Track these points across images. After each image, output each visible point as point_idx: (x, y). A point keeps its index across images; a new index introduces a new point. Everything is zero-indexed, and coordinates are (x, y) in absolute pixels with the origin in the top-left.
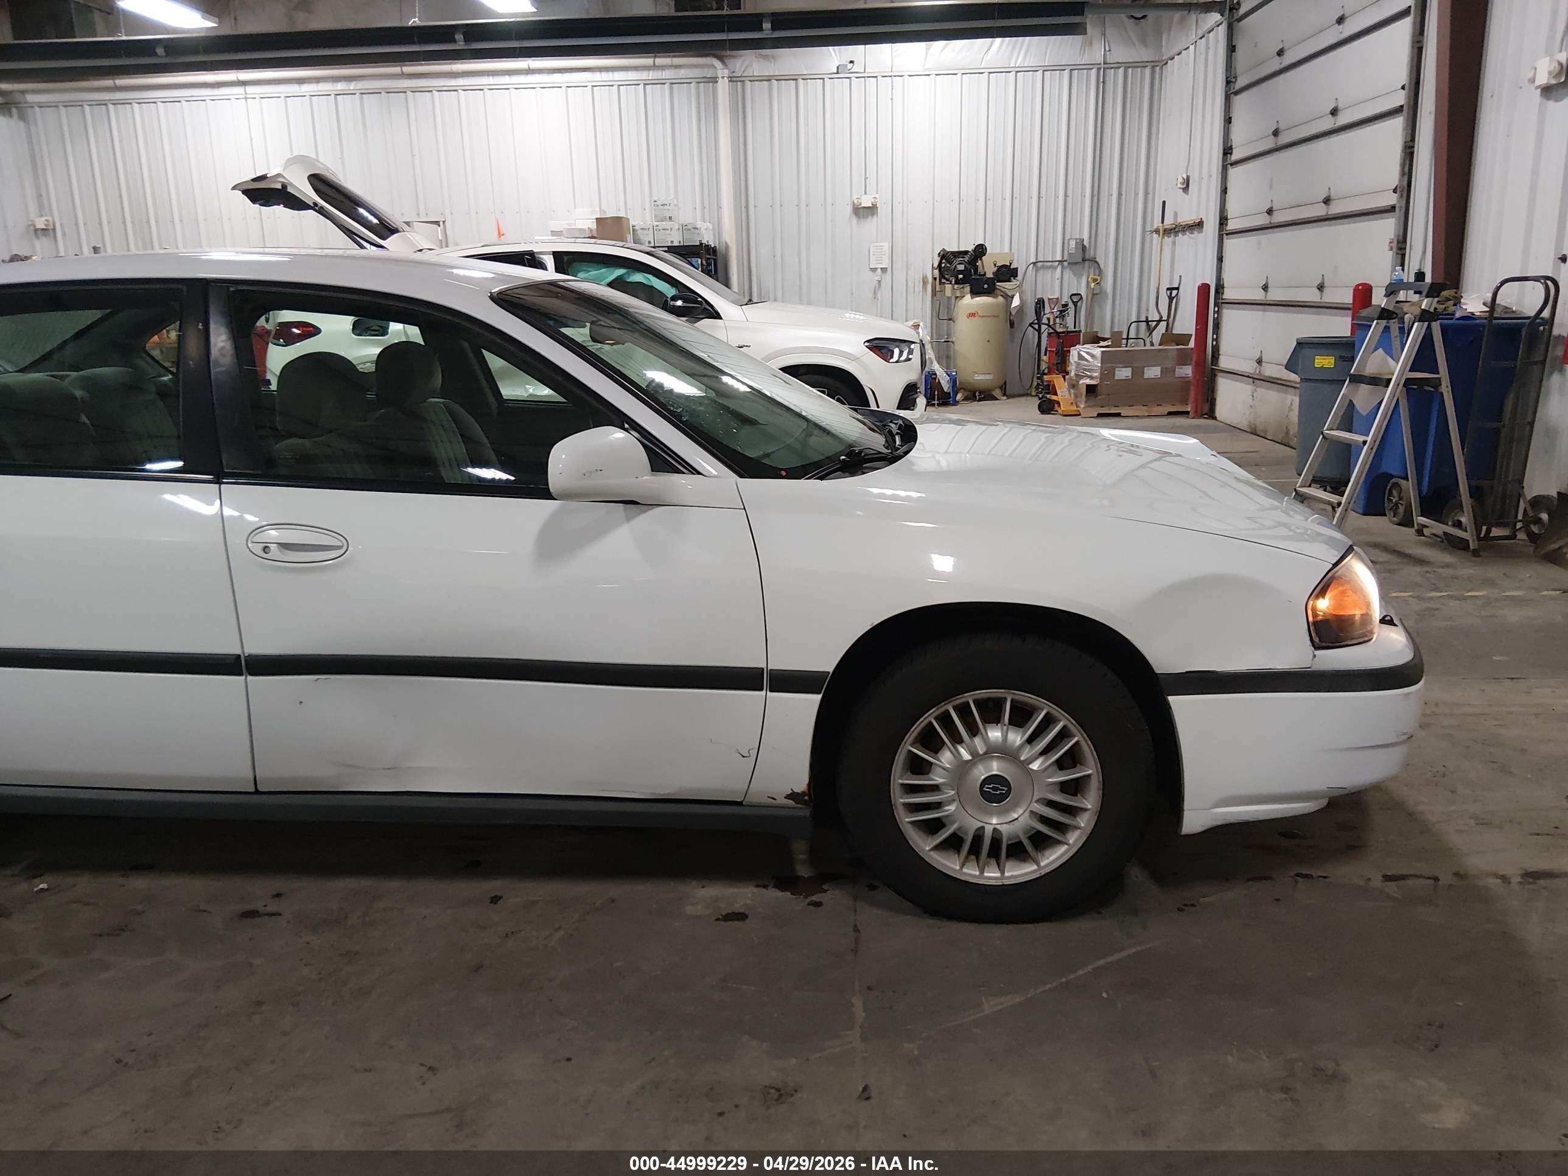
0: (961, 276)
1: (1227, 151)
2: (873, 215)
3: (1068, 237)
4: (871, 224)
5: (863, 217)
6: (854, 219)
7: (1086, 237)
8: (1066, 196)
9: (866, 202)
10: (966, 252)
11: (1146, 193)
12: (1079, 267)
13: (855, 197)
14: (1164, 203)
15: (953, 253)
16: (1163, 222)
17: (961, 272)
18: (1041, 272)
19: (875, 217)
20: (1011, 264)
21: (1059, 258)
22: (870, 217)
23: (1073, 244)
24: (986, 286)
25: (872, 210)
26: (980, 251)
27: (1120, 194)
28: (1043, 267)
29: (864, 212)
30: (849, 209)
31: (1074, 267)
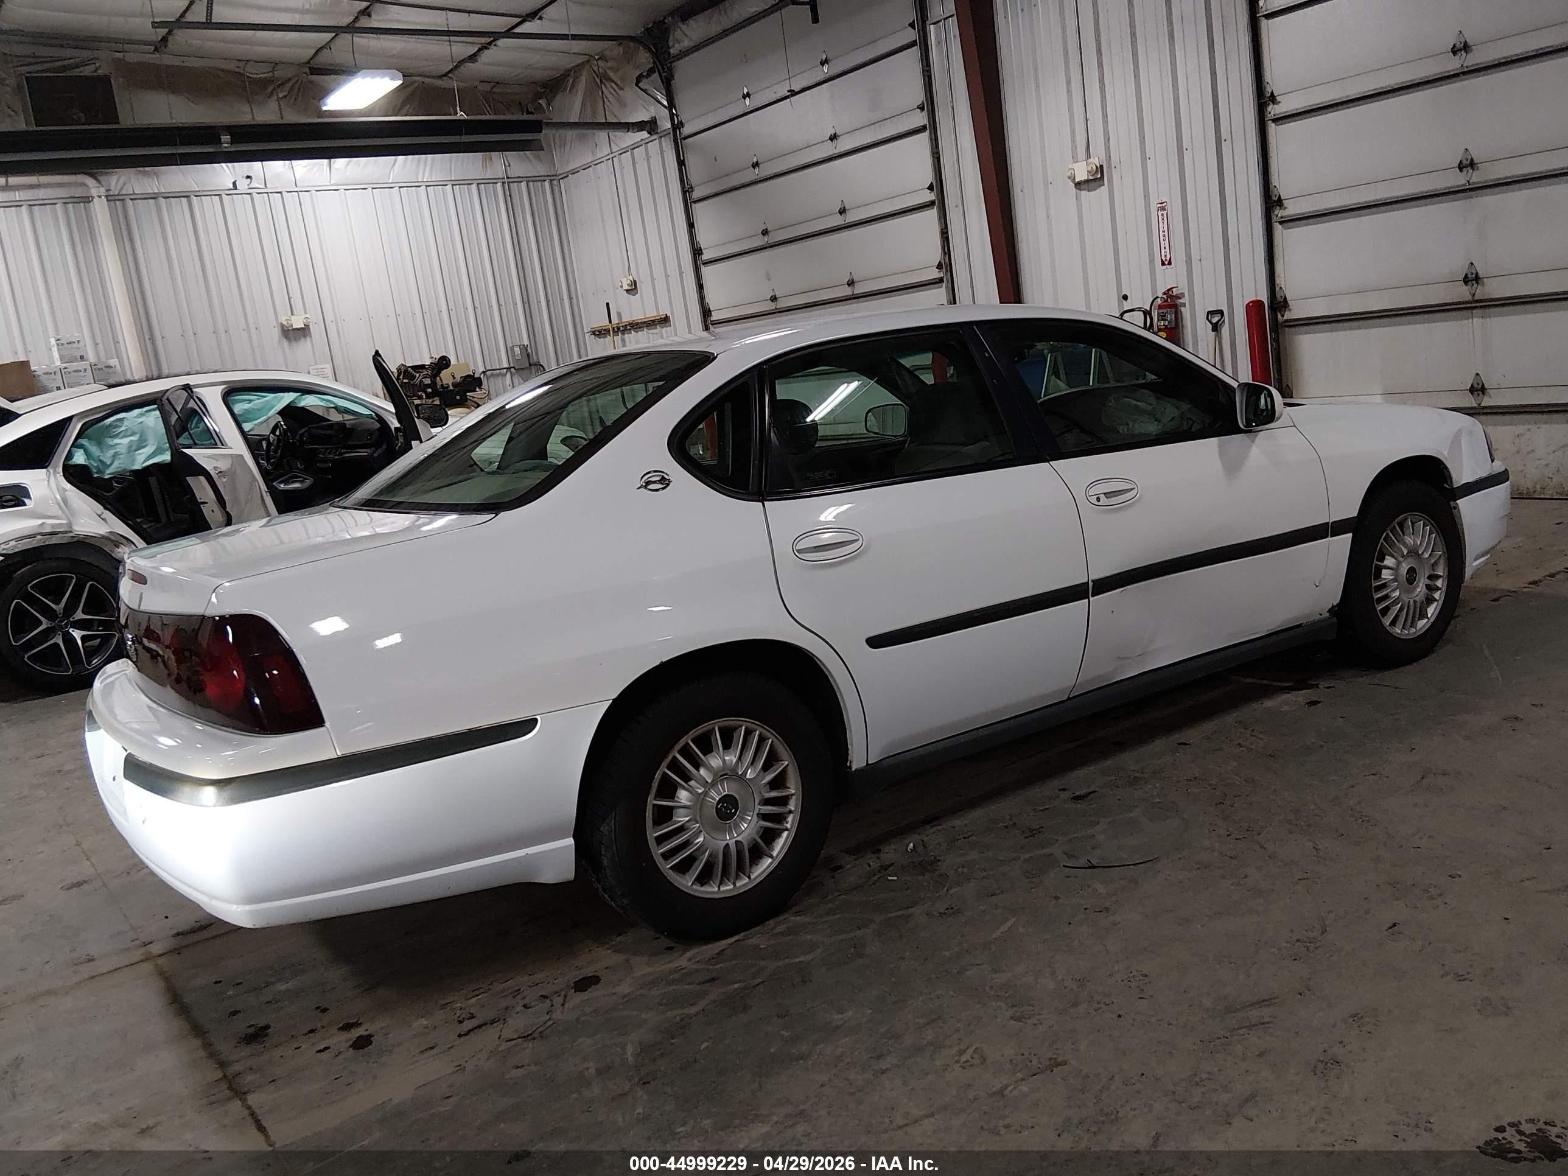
0: (430, 390)
1: (697, 252)
2: (305, 336)
3: (510, 345)
4: (304, 347)
5: (295, 340)
6: (285, 343)
7: (526, 342)
8: (499, 305)
9: (298, 324)
10: (423, 367)
11: (571, 299)
12: (526, 372)
13: (283, 320)
14: (608, 304)
15: (415, 368)
16: (610, 322)
17: (428, 386)
18: (492, 380)
19: (308, 338)
20: (474, 373)
21: (506, 365)
22: (302, 339)
23: (517, 350)
24: (458, 397)
25: (304, 332)
26: (443, 363)
27: (548, 301)
28: (492, 375)
29: (293, 334)
30: (276, 333)
31: (521, 372)
